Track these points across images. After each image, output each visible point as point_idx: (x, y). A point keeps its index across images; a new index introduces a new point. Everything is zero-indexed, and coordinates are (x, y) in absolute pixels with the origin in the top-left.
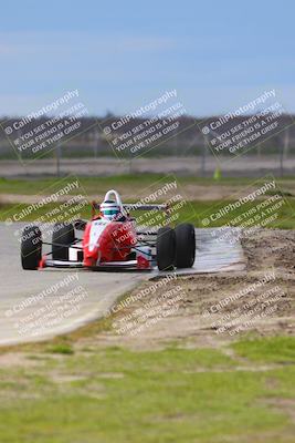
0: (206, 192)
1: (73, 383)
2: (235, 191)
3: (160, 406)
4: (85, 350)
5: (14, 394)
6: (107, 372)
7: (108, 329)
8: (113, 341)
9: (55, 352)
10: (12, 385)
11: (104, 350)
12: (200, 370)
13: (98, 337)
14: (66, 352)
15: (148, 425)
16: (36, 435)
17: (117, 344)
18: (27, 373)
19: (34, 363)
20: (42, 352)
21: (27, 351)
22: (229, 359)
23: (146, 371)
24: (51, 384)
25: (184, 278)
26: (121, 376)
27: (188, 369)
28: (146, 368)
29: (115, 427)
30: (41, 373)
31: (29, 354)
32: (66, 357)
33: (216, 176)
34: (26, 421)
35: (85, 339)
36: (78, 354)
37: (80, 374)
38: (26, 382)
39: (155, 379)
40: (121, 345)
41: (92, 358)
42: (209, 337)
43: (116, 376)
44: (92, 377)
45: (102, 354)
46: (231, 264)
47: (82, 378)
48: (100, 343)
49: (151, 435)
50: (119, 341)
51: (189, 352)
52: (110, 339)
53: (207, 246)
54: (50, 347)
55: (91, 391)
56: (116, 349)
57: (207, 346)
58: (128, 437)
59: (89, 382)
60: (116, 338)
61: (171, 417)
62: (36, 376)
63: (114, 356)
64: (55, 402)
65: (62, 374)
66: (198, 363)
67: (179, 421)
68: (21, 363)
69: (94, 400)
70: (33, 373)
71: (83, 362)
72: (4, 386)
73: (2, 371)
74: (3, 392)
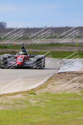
0: (73, 49)
1: (36, 103)
2: (82, 48)
3: (61, 109)
5: (19, 106)
6: (46, 100)
8: (47, 91)
9: (31, 94)
10: (19, 104)
11: (45, 93)
12: (72, 99)
15: (57, 115)
16: (26, 117)
17: (48, 92)
18: (23, 100)
19: (25, 97)
20: (27, 94)
21: (23, 94)
22: (80, 96)
23: (57, 99)
24: (30, 103)
25: (67, 73)
26: (49, 100)
29: (48, 115)
32: (34, 95)
33: (77, 44)
34: (23, 113)
36: (37, 95)
37: (38, 100)
38: (23, 102)
39: (59, 101)
40: (50, 92)
41: (41, 96)
44: (41, 101)
45: (44, 94)
46: (81, 69)
47: (39, 101)
49: (58, 117)
50: (49, 91)
54: (29, 93)
55: (41, 105)
56: (48, 93)
57: (73, 92)
58: (52, 118)
59: (40, 102)
61: (63, 112)
62: (26, 101)
63: (48, 95)
64: (31, 108)
65: (33, 100)
66: (71, 97)
67: (66, 113)
68: (21, 97)
69: (42, 107)
70: (25, 100)
71: (39, 97)
72: (16, 103)
73: (16, 99)
74: (16, 105)
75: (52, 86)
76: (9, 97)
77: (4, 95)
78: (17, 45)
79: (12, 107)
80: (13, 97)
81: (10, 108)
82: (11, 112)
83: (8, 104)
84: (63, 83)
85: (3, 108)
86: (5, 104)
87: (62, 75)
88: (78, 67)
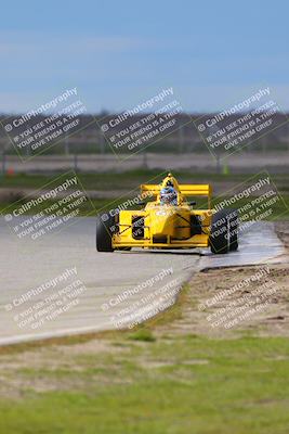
1: (161, 369)
3: (249, 392)
4: (165, 338)
5: (106, 379)
6: (192, 359)
7: (180, 318)
8: (188, 329)
9: (137, 339)
10: (103, 371)
11: (184, 337)
12: (280, 358)
13: (173, 325)
14: (148, 339)
15: (241, 410)
16: (137, 418)
17: (193, 332)
18: (116, 359)
19: (119, 349)
21: (109, 338)
23: (229, 358)
24: (141, 370)
25: (234, 270)
26: (206, 362)
27: (268, 357)
28: (227, 355)
30: (129, 360)
31: (113, 341)
32: (148, 344)
34: (124, 405)
35: (160, 327)
36: (159, 342)
37: (166, 361)
38: (116, 367)
39: (237, 365)
40: (197, 333)
41: (173, 345)
42: (277, 326)
43: (201, 362)
44: (179, 363)
46: (280, 256)
47: (169, 364)
48: (178, 331)
49: (247, 419)
50: (194, 329)
51: (265, 340)
52: (184, 328)
53: (246, 240)
54: (131, 334)
55: (181, 377)
56: (194, 336)
57: (279, 335)
58: (226, 421)
59: (177, 369)
60: (189, 326)
61: (261, 402)
62: (125, 362)
63: (195, 344)
64: (148, 387)
65: (148, 361)
66: (276, 351)
67: (271, 406)
68: (108, 349)
69: (184, 386)
70: (121, 359)
71: (165, 349)
72: (96, 371)
73: (91, 357)
74: (95, 378)
75: (199, 315)
76: (66, 349)
77: (48, 342)
78: (23, 175)
79: (81, 383)
80: (78, 349)
81: (76, 387)
82: (83, 400)
83: (68, 373)
85: (53, 388)
86: (58, 373)
87: (219, 278)
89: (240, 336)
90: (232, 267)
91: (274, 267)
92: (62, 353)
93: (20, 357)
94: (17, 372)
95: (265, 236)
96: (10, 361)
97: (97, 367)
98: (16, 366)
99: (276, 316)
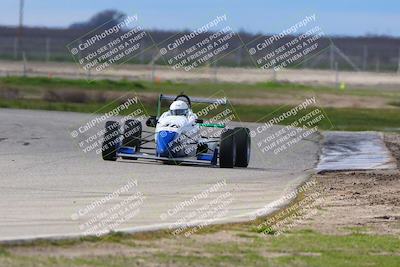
1: (280, 258)
6: (307, 251)
8: (305, 225)
10: (227, 257)
11: (297, 232)
12: (384, 253)
17: (308, 227)
18: (240, 248)
19: (244, 240)
20: (249, 231)
21: (236, 230)
23: (340, 251)
24: (262, 259)
25: (347, 173)
26: (319, 254)
27: (373, 252)
30: (252, 249)
31: (239, 232)
32: (270, 236)
37: (284, 252)
39: (346, 258)
40: (313, 228)
41: (290, 238)
42: (383, 225)
44: (296, 255)
46: (387, 163)
47: (287, 255)
50: (310, 225)
51: (371, 237)
53: (358, 147)
54: (254, 227)
56: (310, 231)
57: (385, 233)
59: (293, 258)
60: (306, 222)
62: (250, 251)
63: (310, 238)
65: (269, 251)
66: (381, 246)
68: (234, 239)
70: (247, 248)
71: (284, 242)
72: (223, 258)
73: (219, 245)
80: (209, 237)
83: (199, 258)
84: (344, 203)
86: (189, 257)
87: (334, 180)
88: (374, 156)
89: (350, 232)
90: (346, 171)
91: (382, 172)
92: (194, 241)
93: (157, 242)
94: (155, 256)
95: (375, 145)
96: (148, 246)
97: (224, 254)
98: (153, 250)
99: (383, 215)
